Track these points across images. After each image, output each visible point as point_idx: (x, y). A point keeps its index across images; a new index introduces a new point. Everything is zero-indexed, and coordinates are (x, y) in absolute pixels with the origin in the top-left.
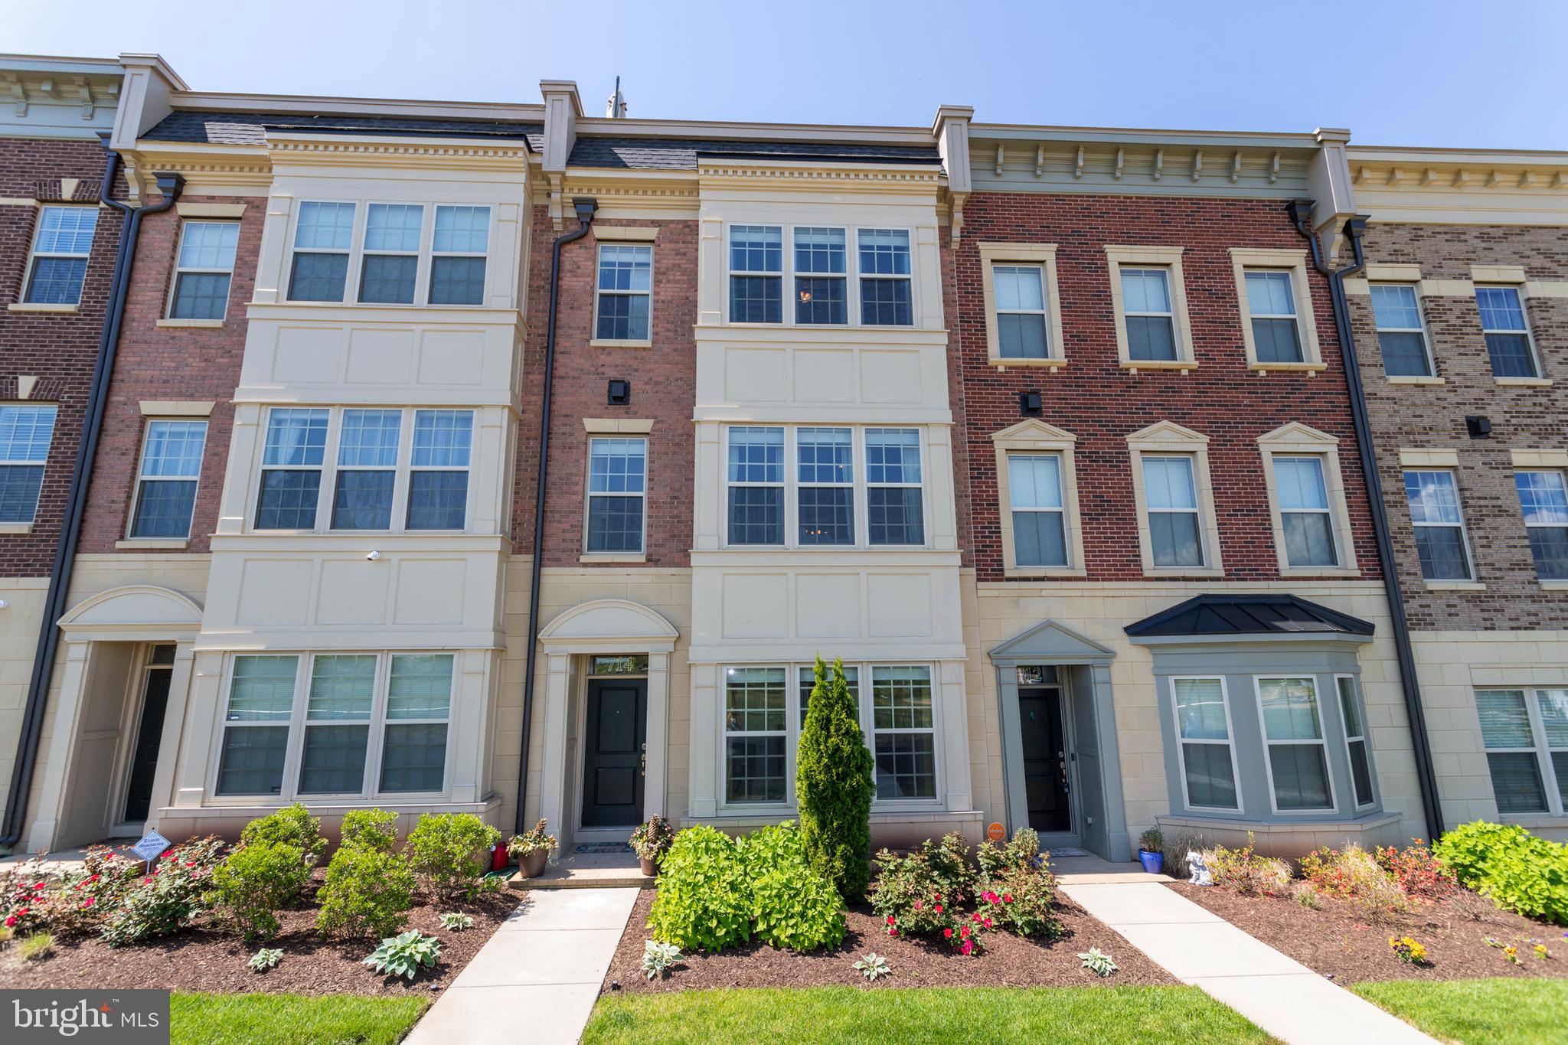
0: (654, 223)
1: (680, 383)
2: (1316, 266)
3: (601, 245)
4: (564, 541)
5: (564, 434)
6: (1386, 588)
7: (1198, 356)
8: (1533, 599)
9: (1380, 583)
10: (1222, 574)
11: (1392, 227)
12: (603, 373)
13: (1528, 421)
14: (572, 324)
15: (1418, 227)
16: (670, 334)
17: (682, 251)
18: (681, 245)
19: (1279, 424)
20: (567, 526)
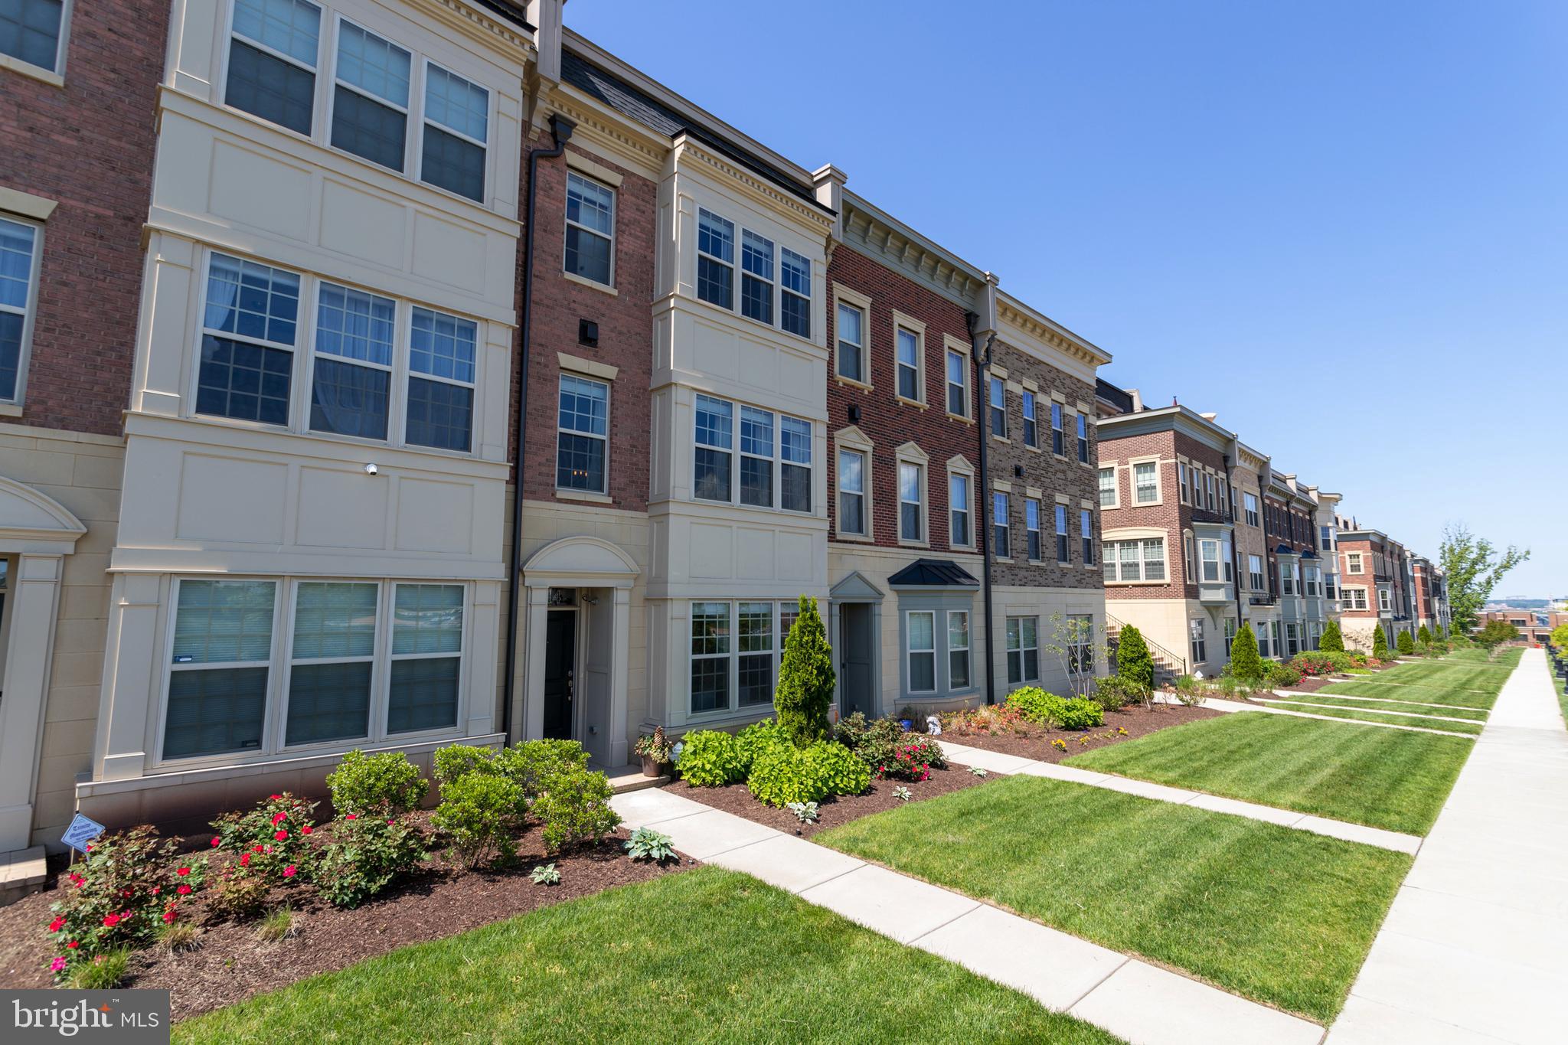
0: (618, 169)
1: (639, 338)
2: (974, 359)
3: (569, 171)
4: (540, 474)
5: (538, 363)
6: (985, 560)
7: (928, 402)
8: (1027, 569)
9: (982, 557)
10: (929, 546)
11: (1001, 343)
12: (575, 310)
13: (1033, 472)
14: (546, 249)
15: (1008, 347)
16: (632, 288)
17: (642, 208)
18: (640, 202)
19: (954, 454)
20: (543, 460)
